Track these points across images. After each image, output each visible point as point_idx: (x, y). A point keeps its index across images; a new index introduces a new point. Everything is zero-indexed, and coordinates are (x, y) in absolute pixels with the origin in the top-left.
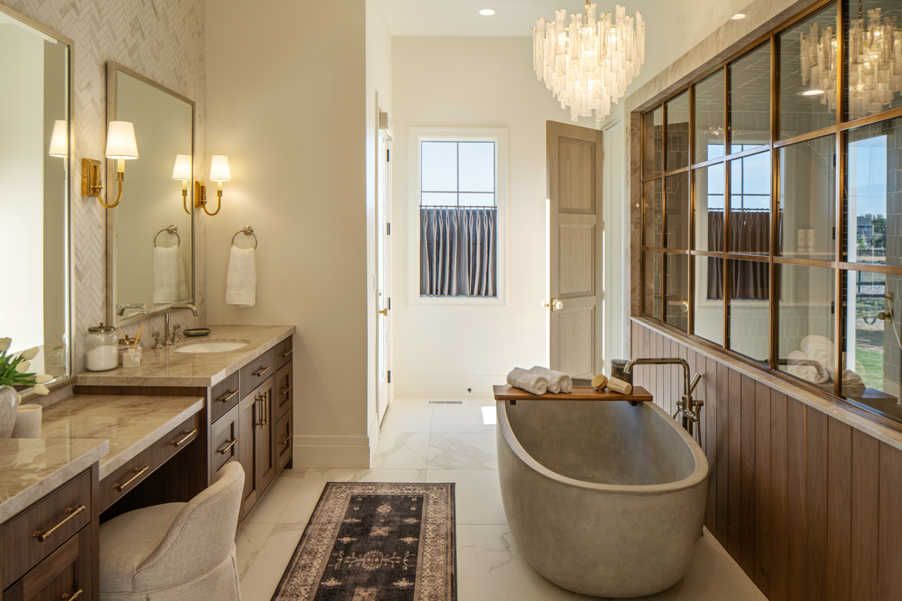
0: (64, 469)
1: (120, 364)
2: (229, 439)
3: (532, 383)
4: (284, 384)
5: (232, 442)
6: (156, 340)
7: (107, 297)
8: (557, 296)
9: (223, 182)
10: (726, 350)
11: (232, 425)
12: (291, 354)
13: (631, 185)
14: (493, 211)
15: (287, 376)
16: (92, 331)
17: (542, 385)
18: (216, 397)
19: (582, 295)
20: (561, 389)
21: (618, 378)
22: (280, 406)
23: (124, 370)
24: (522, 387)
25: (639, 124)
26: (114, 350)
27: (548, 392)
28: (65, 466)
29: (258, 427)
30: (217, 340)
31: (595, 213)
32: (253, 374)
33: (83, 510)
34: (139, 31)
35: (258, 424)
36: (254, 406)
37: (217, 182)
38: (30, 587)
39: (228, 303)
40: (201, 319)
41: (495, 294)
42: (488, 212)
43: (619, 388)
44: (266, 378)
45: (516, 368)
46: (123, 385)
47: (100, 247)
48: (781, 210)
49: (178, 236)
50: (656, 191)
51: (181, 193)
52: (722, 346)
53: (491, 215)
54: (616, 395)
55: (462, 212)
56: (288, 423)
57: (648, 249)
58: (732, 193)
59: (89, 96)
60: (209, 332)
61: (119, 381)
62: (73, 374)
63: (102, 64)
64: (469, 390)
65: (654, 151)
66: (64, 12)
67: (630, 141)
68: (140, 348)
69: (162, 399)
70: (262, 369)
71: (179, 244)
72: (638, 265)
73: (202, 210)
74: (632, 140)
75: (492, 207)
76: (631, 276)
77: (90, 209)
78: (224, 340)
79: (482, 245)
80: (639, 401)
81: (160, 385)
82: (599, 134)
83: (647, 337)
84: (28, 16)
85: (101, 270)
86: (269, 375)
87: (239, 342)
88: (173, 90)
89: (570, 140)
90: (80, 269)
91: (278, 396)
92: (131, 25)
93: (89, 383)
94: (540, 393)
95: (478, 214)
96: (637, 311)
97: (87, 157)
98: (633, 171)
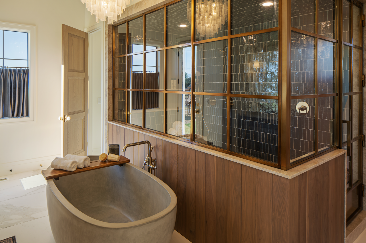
3: (69, 165)
8: (67, 114)
10: (165, 134)
13: (108, 59)
14: (27, 70)
17: (75, 165)
19: (78, 112)
20: (85, 165)
21: (112, 154)
24: (61, 168)
25: (112, 31)
27: (78, 168)
31: (84, 72)
41: (27, 115)
42: (24, 71)
43: (114, 159)
45: (56, 158)
48: (159, 72)
50: (119, 63)
52: (163, 133)
53: (25, 72)
54: (113, 163)
55: (6, 70)
57: (116, 89)
58: (146, 65)
64: (11, 171)
65: (118, 44)
67: (107, 39)
72: (111, 97)
74: (109, 38)
75: (26, 68)
76: (108, 102)
79: (20, 88)
80: (123, 163)
82: (87, 34)
83: (118, 131)
89: (74, 35)
94: (73, 170)
95: (17, 71)
96: (111, 118)
98: (109, 52)
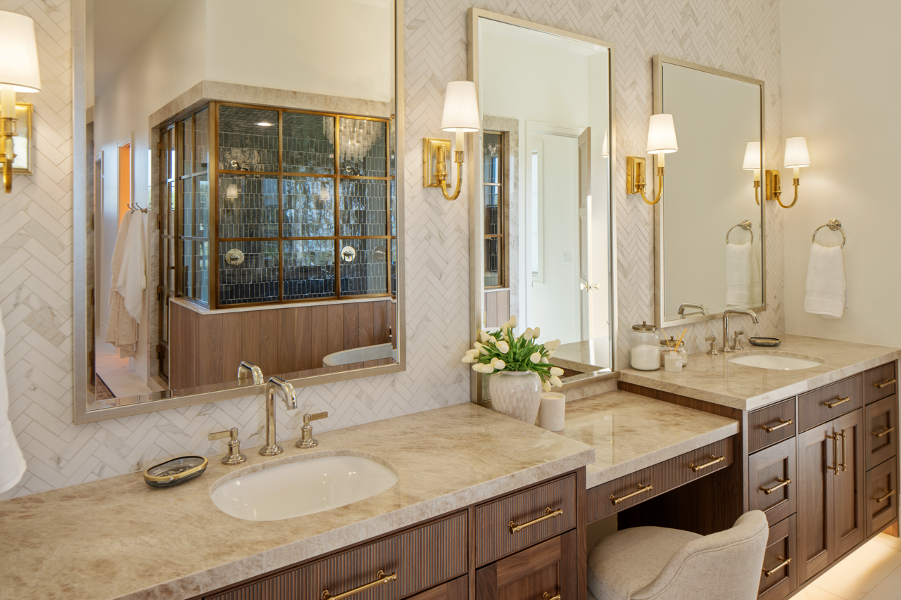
0: (539, 468)
1: (662, 366)
2: (781, 478)
4: (883, 422)
5: (783, 482)
6: (712, 345)
7: (655, 295)
9: (800, 168)
11: (785, 461)
12: (895, 386)
15: (888, 414)
16: (636, 328)
18: (757, 423)
22: (873, 451)
23: (666, 374)
26: (656, 350)
28: (540, 465)
29: (830, 472)
30: (786, 355)
32: (822, 403)
33: (560, 514)
34: (691, 18)
35: (830, 468)
36: (824, 444)
37: (792, 169)
38: (504, 574)
39: (806, 311)
40: (776, 327)
44: (846, 411)
46: (658, 389)
47: (646, 244)
49: (751, 232)
51: (753, 184)
56: (889, 476)
59: (635, 93)
60: (779, 344)
61: (655, 384)
62: (616, 369)
63: (648, 59)
66: (607, 17)
68: (684, 351)
69: (693, 413)
70: (838, 399)
71: (752, 241)
73: (777, 201)
77: (635, 206)
78: (794, 356)
81: (693, 397)
84: (570, 30)
85: (648, 267)
86: (851, 409)
87: (812, 360)
88: (736, 72)
90: (626, 265)
91: (869, 438)
92: (681, 13)
93: (629, 381)
97: (632, 155)
